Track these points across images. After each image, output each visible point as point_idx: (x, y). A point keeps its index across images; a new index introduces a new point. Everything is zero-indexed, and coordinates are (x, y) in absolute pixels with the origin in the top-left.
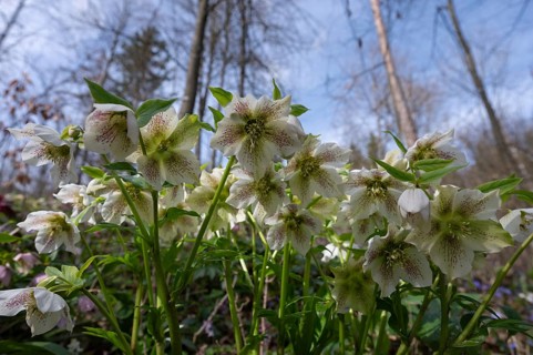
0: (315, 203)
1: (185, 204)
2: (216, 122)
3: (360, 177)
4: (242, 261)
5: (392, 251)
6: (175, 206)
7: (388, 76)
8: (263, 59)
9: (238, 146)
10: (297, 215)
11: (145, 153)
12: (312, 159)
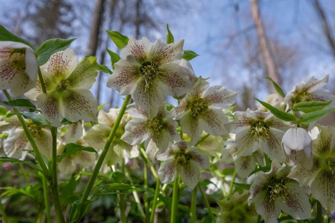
0: (203, 141)
1: (83, 141)
2: (113, 64)
3: (244, 117)
4: (135, 193)
5: (274, 186)
6: (74, 142)
7: (259, 38)
8: (154, 20)
9: (133, 87)
10: (187, 151)
11: (45, 91)
12: (200, 100)
